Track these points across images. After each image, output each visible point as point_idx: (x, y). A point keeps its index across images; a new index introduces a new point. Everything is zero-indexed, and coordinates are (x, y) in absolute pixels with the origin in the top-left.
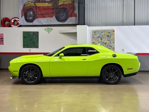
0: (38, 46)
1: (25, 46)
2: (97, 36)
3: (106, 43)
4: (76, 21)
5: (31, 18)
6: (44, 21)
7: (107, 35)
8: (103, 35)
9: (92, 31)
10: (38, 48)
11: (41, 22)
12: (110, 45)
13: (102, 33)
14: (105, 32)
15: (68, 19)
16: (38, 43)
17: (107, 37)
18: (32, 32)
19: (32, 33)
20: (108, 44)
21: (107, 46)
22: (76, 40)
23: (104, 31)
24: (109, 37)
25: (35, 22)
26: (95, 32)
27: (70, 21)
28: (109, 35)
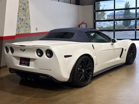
3: (23, 19)
17: (23, 10)
20: (25, 21)
21: (24, 24)
28: (24, 8)
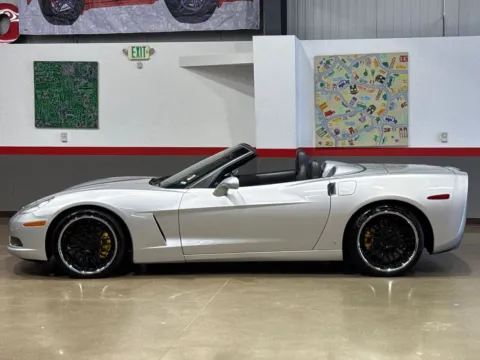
0: (96, 118)
1: (42, 121)
2: (334, 80)
3: (373, 107)
4: (251, 18)
5: (65, 6)
6: (118, 18)
7: (376, 75)
8: (361, 76)
9: (316, 58)
10: (96, 127)
11: (109, 23)
12: (390, 114)
13: (357, 65)
14: (369, 63)
15: (217, 10)
16: (96, 106)
17: (378, 83)
18: (71, 63)
19: (72, 70)
20: (381, 111)
21: (378, 120)
22: (252, 95)
23: (367, 58)
24: (386, 82)
25: (85, 24)
26: (328, 62)
27: (227, 19)
28: (385, 75)
